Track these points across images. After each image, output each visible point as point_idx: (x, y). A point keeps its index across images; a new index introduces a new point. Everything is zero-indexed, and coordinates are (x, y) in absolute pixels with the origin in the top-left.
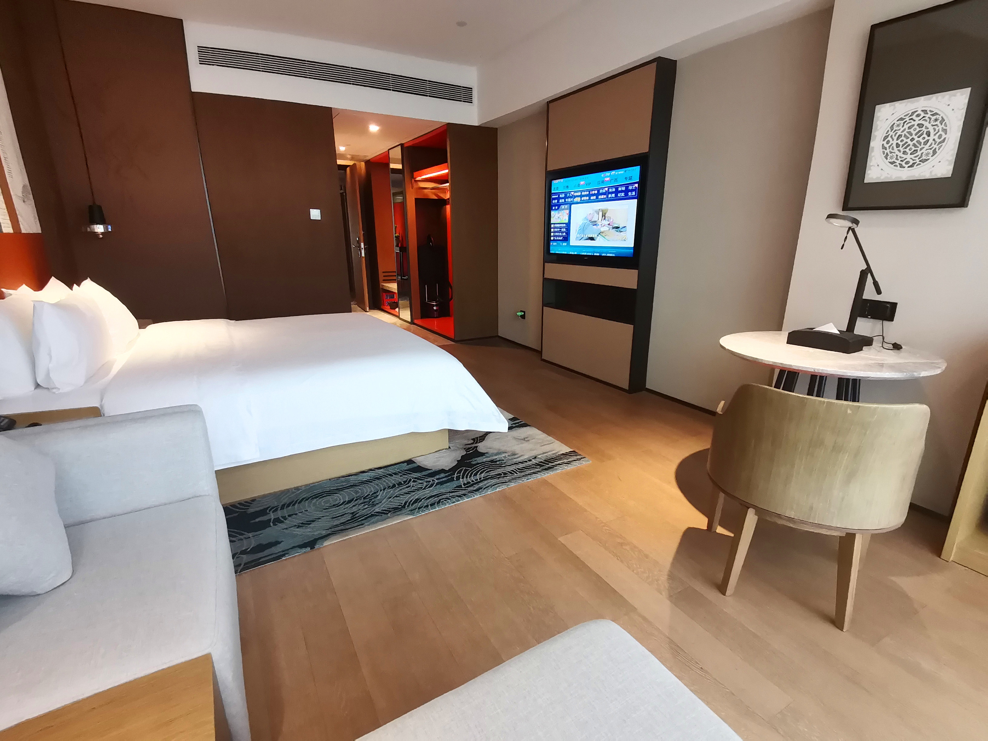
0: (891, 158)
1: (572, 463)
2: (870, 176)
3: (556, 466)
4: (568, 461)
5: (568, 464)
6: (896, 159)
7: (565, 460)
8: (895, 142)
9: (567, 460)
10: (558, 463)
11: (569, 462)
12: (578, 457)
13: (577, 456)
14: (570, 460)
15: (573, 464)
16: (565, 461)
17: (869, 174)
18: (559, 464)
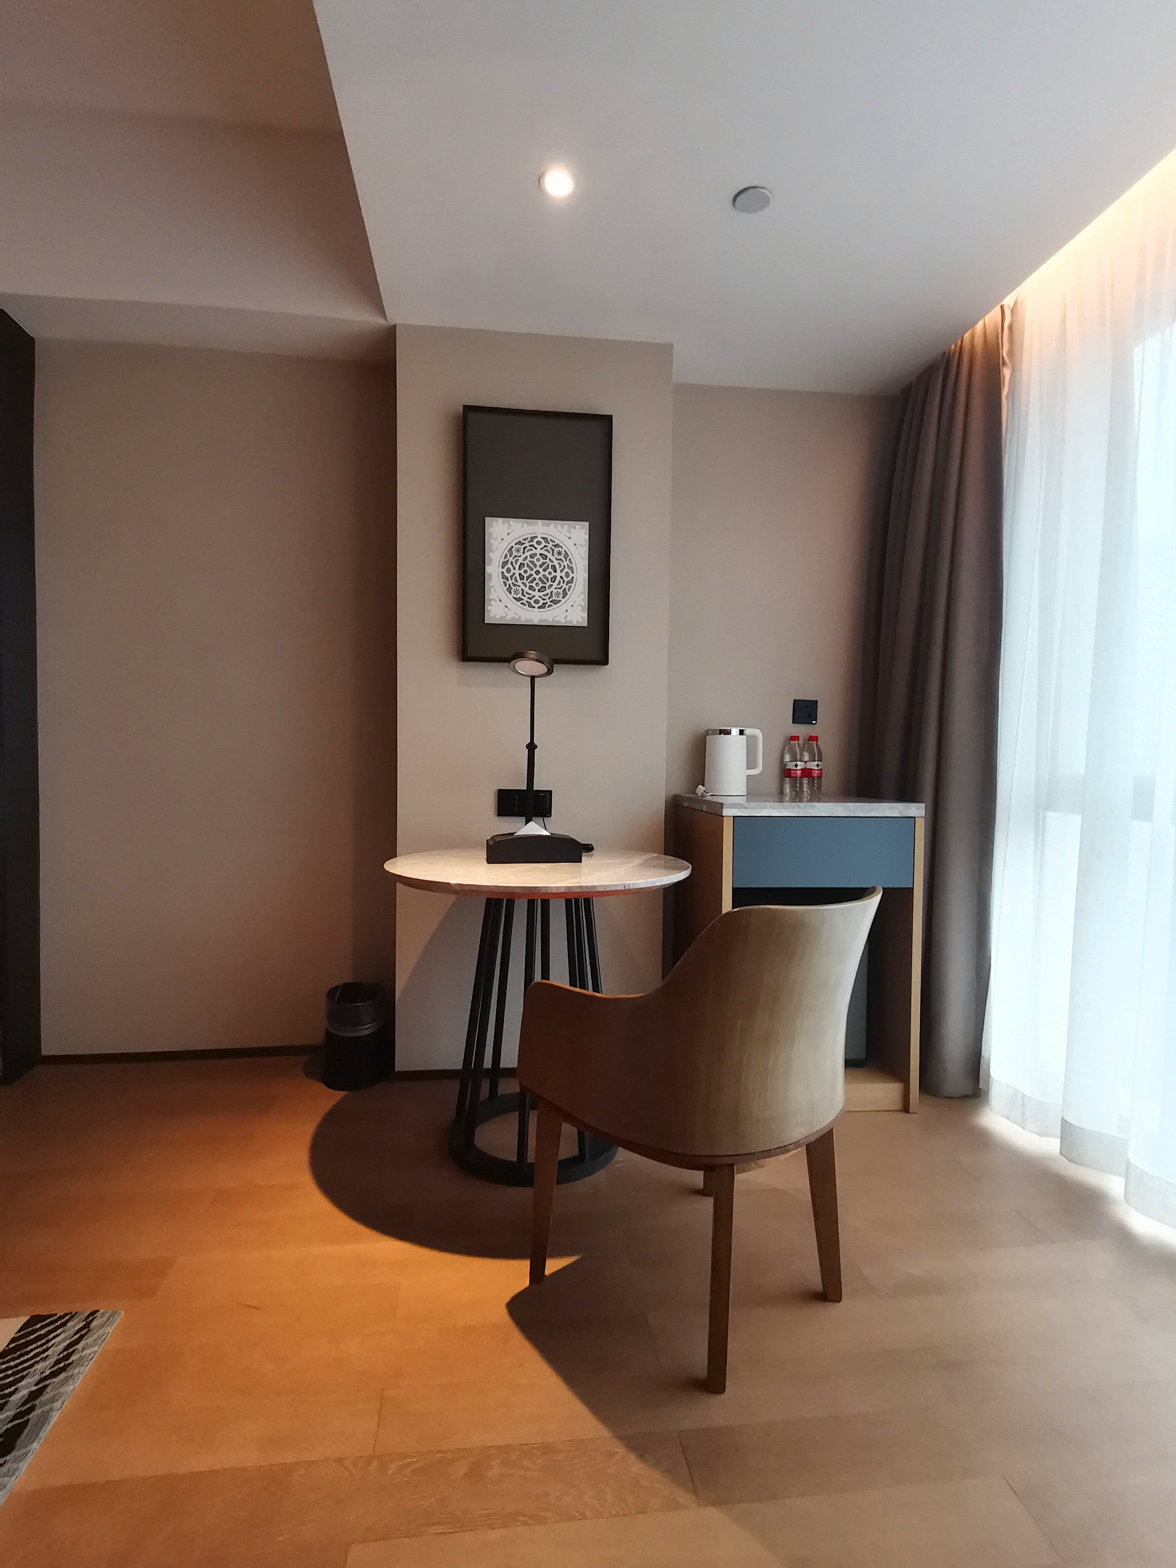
0: (516, 592)
1: (74, 1358)
2: (492, 614)
3: (32, 1408)
4: (52, 1361)
5: (64, 1369)
6: (522, 595)
7: (38, 1367)
8: (517, 572)
9: (45, 1359)
10: (23, 1393)
11: (57, 1362)
12: (74, 1325)
13: (64, 1324)
14: (56, 1349)
15: (81, 1358)
16: (43, 1367)
17: (489, 611)
18: (34, 1396)
